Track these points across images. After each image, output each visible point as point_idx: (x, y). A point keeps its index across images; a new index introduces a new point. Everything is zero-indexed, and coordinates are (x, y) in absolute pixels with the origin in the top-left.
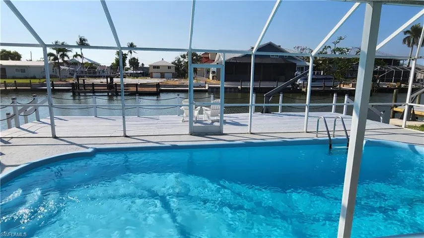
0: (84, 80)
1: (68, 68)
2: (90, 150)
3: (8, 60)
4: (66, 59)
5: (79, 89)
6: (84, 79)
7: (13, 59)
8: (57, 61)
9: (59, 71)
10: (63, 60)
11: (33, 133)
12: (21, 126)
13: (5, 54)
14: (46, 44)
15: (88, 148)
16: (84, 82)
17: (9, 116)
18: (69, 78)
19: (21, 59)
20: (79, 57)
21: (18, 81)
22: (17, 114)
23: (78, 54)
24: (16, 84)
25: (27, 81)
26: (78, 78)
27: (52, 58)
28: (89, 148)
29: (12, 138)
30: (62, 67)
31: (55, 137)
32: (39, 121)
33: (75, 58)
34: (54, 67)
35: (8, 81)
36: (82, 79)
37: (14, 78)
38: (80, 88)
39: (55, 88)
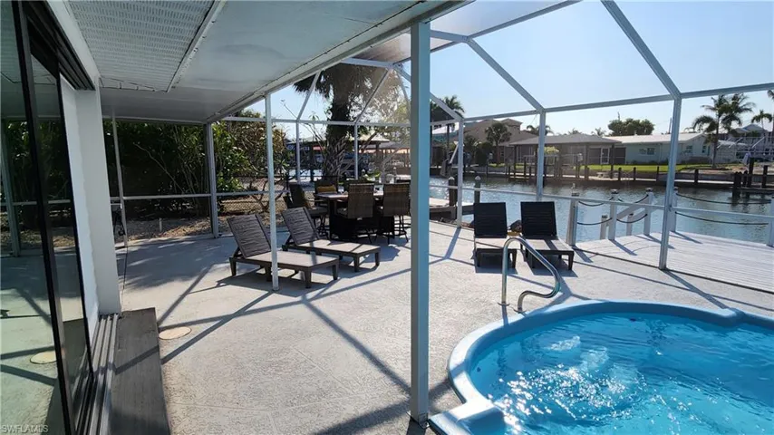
0: (766, 167)
1: (733, 143)
2: (725, 313)
3: (633, 135)
4: (734, 125)
5: (749, 186)
6: (767, 164)
7: (640, 133)
8: (715, 132)
9: (716, 149)
10: (728, 128)
11: (631, 253)
12: (616, 239)
13: (630, 126)
14: (681, 92)
15: (723, 307)
16: (765, 171)
17: (605, 219)
18: (735, 163)
19: (653, 132)
20: (765, 120)
21: (640, 168)
22: (615, 218)
23: (765, 113)
24: (635, 174)
25: (653, 168)
26: (751, 162)
27: (706, 126)
28: (726, 307)
29: (597, 254)
30: (722, 142)
31: (664, 269)
32: (648, 235)
33: (755, 123)
34: (706, 142)
35: (624, 168)
36: (764, 164)
37: (635, 163)
38: (753, 184)
39: (699, 181)
